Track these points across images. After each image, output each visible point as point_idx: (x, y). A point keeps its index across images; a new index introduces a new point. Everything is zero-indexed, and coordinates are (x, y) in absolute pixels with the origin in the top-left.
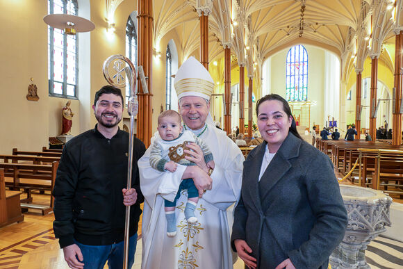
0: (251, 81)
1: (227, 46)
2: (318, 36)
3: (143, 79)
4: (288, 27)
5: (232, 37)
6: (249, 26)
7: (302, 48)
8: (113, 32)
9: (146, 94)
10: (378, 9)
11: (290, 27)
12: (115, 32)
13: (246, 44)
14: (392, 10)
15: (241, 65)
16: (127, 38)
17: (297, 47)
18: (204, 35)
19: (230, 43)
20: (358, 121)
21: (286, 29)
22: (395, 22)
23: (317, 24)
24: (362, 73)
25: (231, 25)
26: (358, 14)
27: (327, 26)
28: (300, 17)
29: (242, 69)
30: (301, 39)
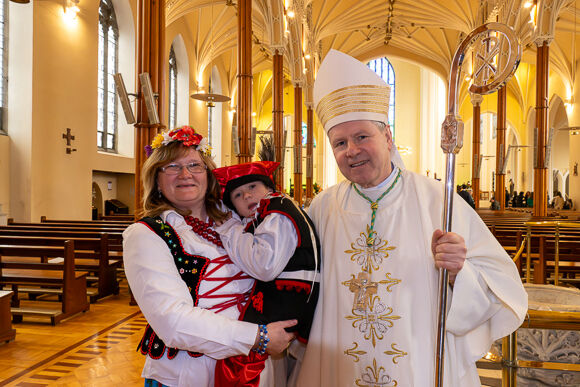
0: (310, 112)
1: (277, 51)
2: (413, 45)
3: (151, 97)
4: (369, 27)
5: (286, 36)
6: (308, 20)
7: (385, 62)
8: (75, 14)
9: (154, 126)
10: (508, 7)
11: (372, 27)
12: (78, 14)
13: (304, 50)
14: (531, 9)
15: (297, 85)
16: (100, 27)
17: (379, 61)
18: (244, 28)
19: (282, 46)
20: (476, 180)
21: (366, 30)
22: (536, 27)
23: (413, 25)
24: (481, 105)
25: (285, 17)
26: (476, 14)
27: (427, 30)
28: (387, 12)
29: (298, 92)
30: (387, 48)
